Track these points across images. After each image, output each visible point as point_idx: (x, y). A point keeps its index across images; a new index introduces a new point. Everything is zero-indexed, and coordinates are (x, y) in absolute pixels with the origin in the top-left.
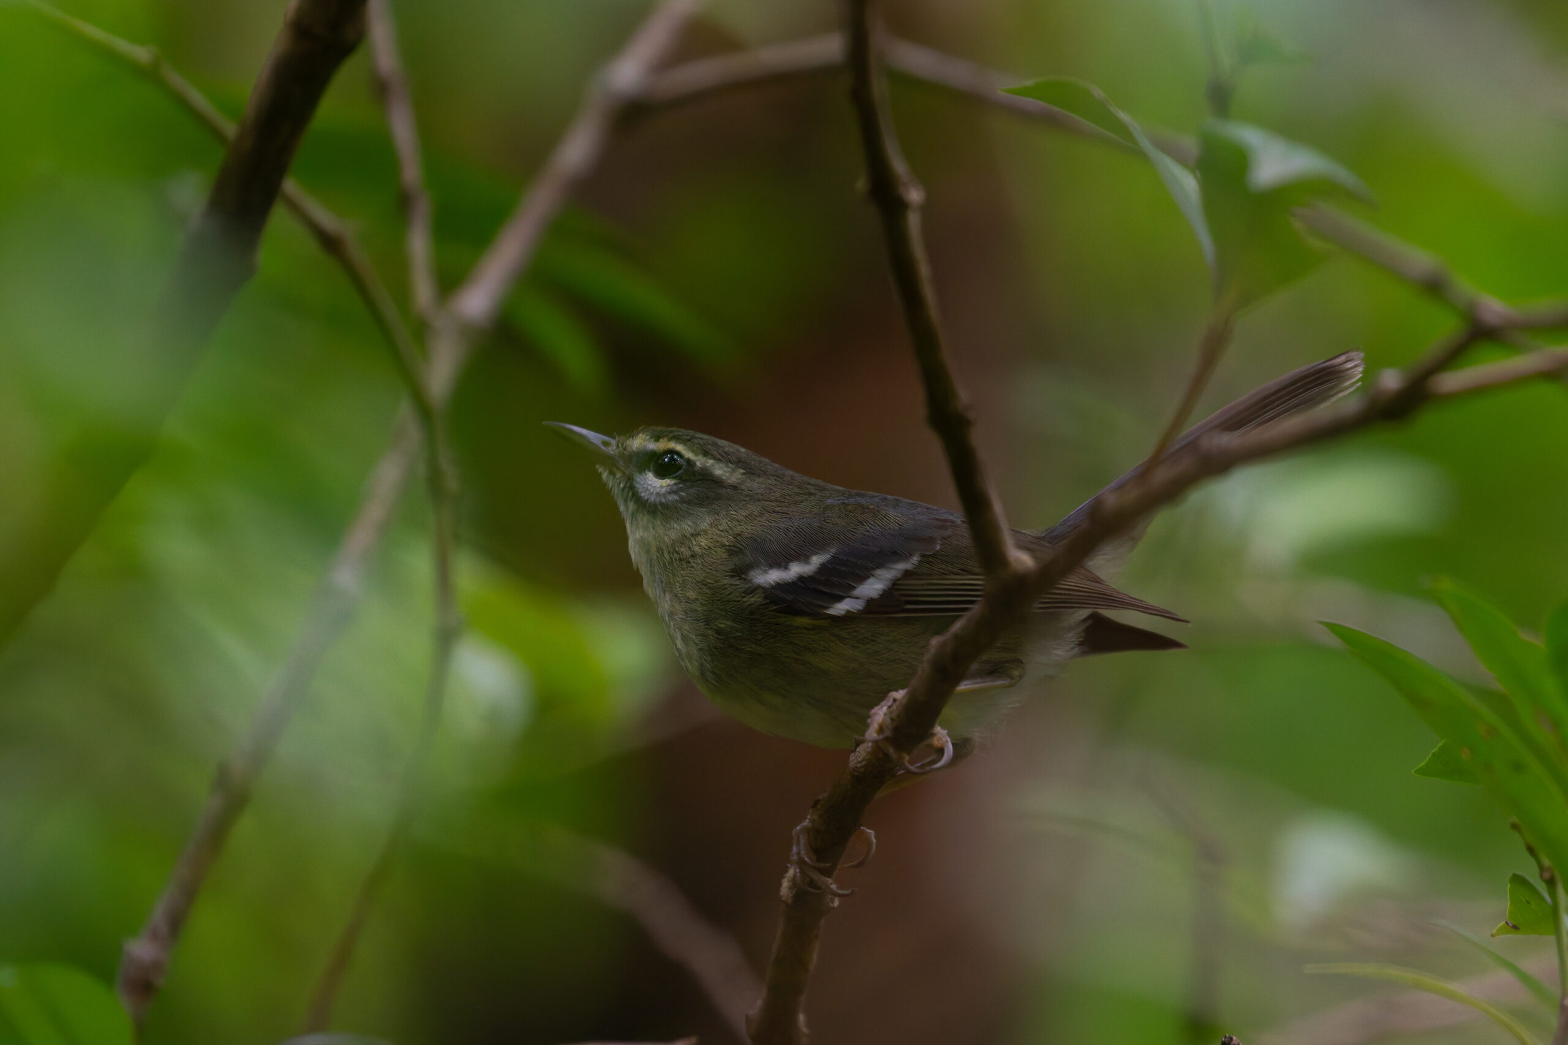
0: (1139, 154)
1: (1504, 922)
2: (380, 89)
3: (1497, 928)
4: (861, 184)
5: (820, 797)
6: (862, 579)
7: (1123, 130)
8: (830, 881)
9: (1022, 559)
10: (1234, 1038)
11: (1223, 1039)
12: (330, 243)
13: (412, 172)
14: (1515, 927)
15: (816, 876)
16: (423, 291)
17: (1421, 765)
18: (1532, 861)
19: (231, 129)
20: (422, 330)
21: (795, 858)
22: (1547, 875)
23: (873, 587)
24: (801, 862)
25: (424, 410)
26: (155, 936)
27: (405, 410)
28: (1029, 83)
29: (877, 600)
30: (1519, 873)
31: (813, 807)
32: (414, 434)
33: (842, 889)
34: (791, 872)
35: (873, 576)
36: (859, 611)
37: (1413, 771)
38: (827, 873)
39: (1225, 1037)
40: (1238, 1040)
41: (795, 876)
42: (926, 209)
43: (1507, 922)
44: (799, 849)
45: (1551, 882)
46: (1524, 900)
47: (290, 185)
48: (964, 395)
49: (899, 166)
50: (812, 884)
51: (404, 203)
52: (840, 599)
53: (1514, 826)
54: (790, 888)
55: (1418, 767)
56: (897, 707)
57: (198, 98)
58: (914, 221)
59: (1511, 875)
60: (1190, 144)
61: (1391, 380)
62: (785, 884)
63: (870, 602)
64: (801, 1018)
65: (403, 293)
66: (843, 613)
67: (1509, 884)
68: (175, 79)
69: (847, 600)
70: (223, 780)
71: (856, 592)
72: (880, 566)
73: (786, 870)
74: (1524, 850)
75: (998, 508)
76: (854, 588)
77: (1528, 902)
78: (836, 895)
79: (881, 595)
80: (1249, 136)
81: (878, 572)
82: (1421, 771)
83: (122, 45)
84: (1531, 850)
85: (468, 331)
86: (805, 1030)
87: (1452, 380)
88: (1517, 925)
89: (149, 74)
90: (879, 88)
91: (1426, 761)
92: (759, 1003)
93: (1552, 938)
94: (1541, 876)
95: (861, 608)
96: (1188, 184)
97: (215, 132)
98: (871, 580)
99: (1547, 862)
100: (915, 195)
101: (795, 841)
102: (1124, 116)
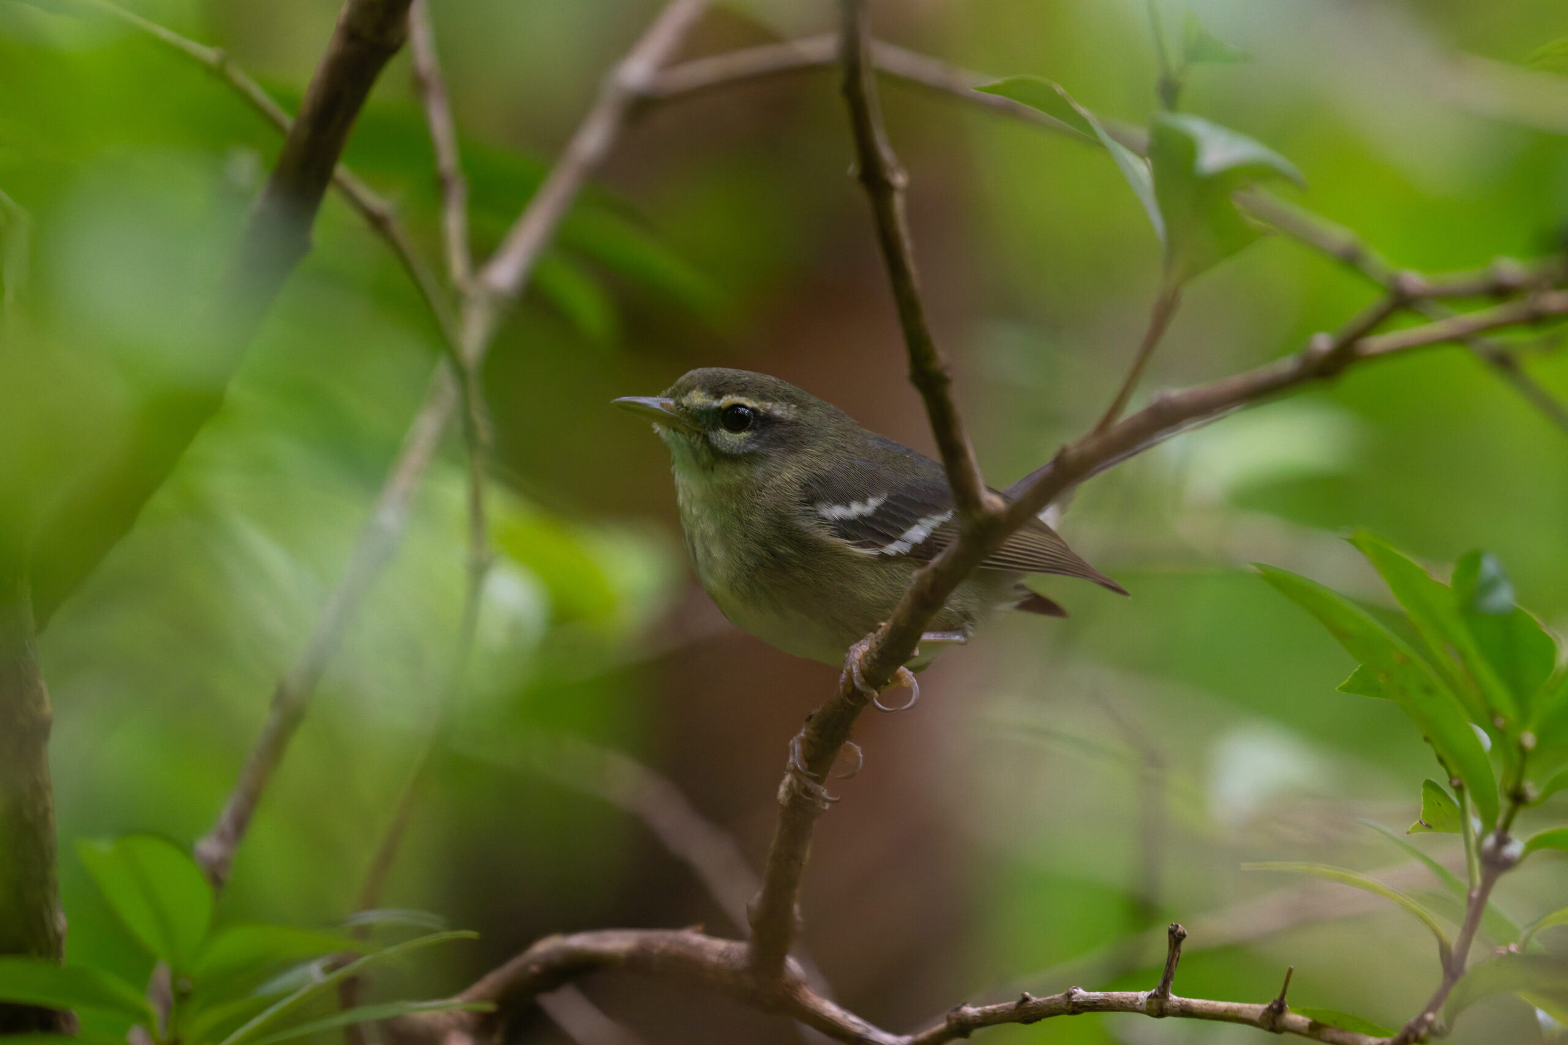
0: (1100, 145)
1: (1418, 821)
2: (419, 85)
3: (1412, 826)
4: (853, 169)
5: (813, 712)
6: (910, 525)
7: (1083, 122)
8: (821, 788)
9: (993, 502)
10: (1180, 926)
11: (1170, 927)
12: (377, 222)
13: (448, 159)
14: (1428, 826)
15: (812, 785)
16: (458, 264)
17: (1343, 683)
18: (1442, 769)
19: (288, 121)
20: (457, 299)
21: (792, 767)
22: (1455, 782)
23: (917, 533)
24: (795, 771)
25: (459, 371)
26: (222, 837)
27: (442, 371)
28: (997, 81)
29: (920, 545)
30: (1433, 780)
31: (807, 721)
32: (449, 390)
33: (830, 796)
34: (788, 778)
35: (919, 524)
36: (907, 553)
37: (1337, 688)
38: (818, 781)
39: (1172, 925)
40: (1183, 928)
41: (791, 783)
42: (908, 191)
43: (1421, 822)
44: (795, 759)
45: (1459, 789)
46: (1436, 803)
47: (342, 170)
48: (943, 356)
49: (887, 154)
50: (807, 792)
51: (440, 185)
52: (891, 540)
53: (1426, 739)
54: (787, 793)
55: (1341, 686)
56: (882, 633)
57: (258, 92)
58: (899, 203)
59: (1424, 780)
60: (1142, 134)
61: (1323, 342)
62: (782, 789)
63: (916, 546)
64: (796, 908)
65: (441, 266)
66: (893, 553)
67: (1422, 789)
68: (240, 76)
69: (898, 542)
70: (281, 698)
71: (905, 536)
72: (923, 516)
73: (783, 777)
74: (1436, 760)
75: (972, 454)
76: (902, 532)
77: (1439, 804)
78: (826, 800)
79: (923, 541)
80: (1196, 127)
81: (922, 521)
82: (1343, 688)
83: (195, 47)
84: (1441, 761)
85: (496, 299)
86: (799, 918)
87: (1376, 343)
88: (1430, 824)
89: (217, 73)
90: (869, 85)
91: (1348, 680)
92: (758, 895)
93: (1461, 836)
94: (1450, 783)
95: (908, 552)
96: (1141, 170)
97: (274, 124)
98: (916, 527)
99: (1455, 771)
100: (900, 179)
101: (791, 750)
102: (1084, 111)
